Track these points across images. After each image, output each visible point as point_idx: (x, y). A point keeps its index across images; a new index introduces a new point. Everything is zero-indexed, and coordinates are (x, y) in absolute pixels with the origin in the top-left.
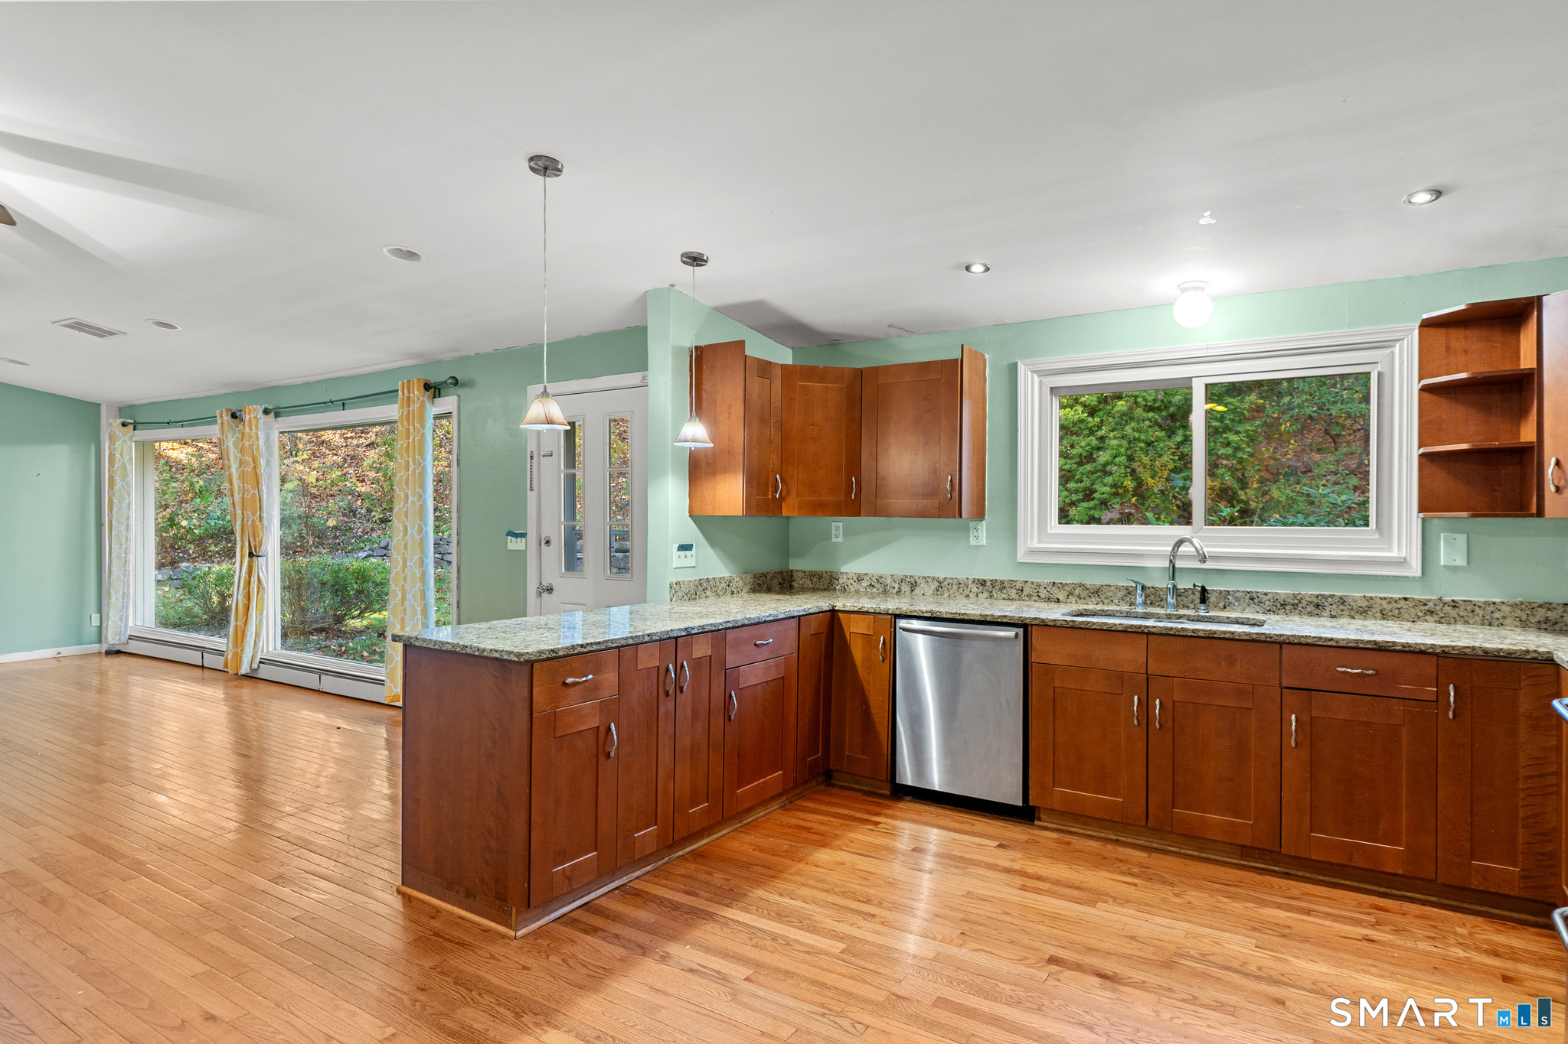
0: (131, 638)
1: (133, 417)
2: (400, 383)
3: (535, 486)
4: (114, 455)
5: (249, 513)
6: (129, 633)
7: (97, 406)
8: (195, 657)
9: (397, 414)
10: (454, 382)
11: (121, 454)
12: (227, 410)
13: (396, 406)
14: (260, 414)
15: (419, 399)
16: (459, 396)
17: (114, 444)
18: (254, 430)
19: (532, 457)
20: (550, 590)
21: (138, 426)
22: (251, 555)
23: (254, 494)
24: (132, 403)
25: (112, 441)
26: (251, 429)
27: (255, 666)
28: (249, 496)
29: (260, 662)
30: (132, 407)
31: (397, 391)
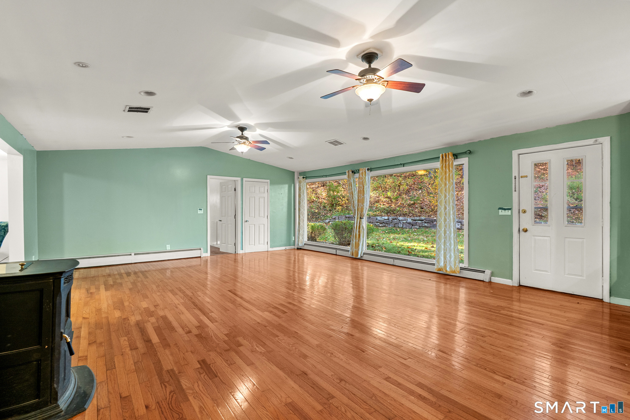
0: (305, 244)
1: (305, 175)
2: (441, 155)
3: (517, 189)
4: (301, 187)
5: (361, 204)
6: (304, 243)
7: (294, 172)
8: (333, 251)
9: (439, 165)
10: (469, 152)
11: (303, 187)
12: (351, 170)
13: (439, 163)
14: (366, 171)
15: (452, 160)
16: (469, 158)
17: (301, 184)
18: (364, 176)
19: (515, 179)
20: (526, 231)
21: (307, 178)
22: (360, 218)
23: (363, 197)
24: (304, 171)
25: (300, 182)
26: (363, 176)
27: (362, 255)
28: (361, 198)
29: (363, 254)
30: (305, 172)
31: (439, 157)
